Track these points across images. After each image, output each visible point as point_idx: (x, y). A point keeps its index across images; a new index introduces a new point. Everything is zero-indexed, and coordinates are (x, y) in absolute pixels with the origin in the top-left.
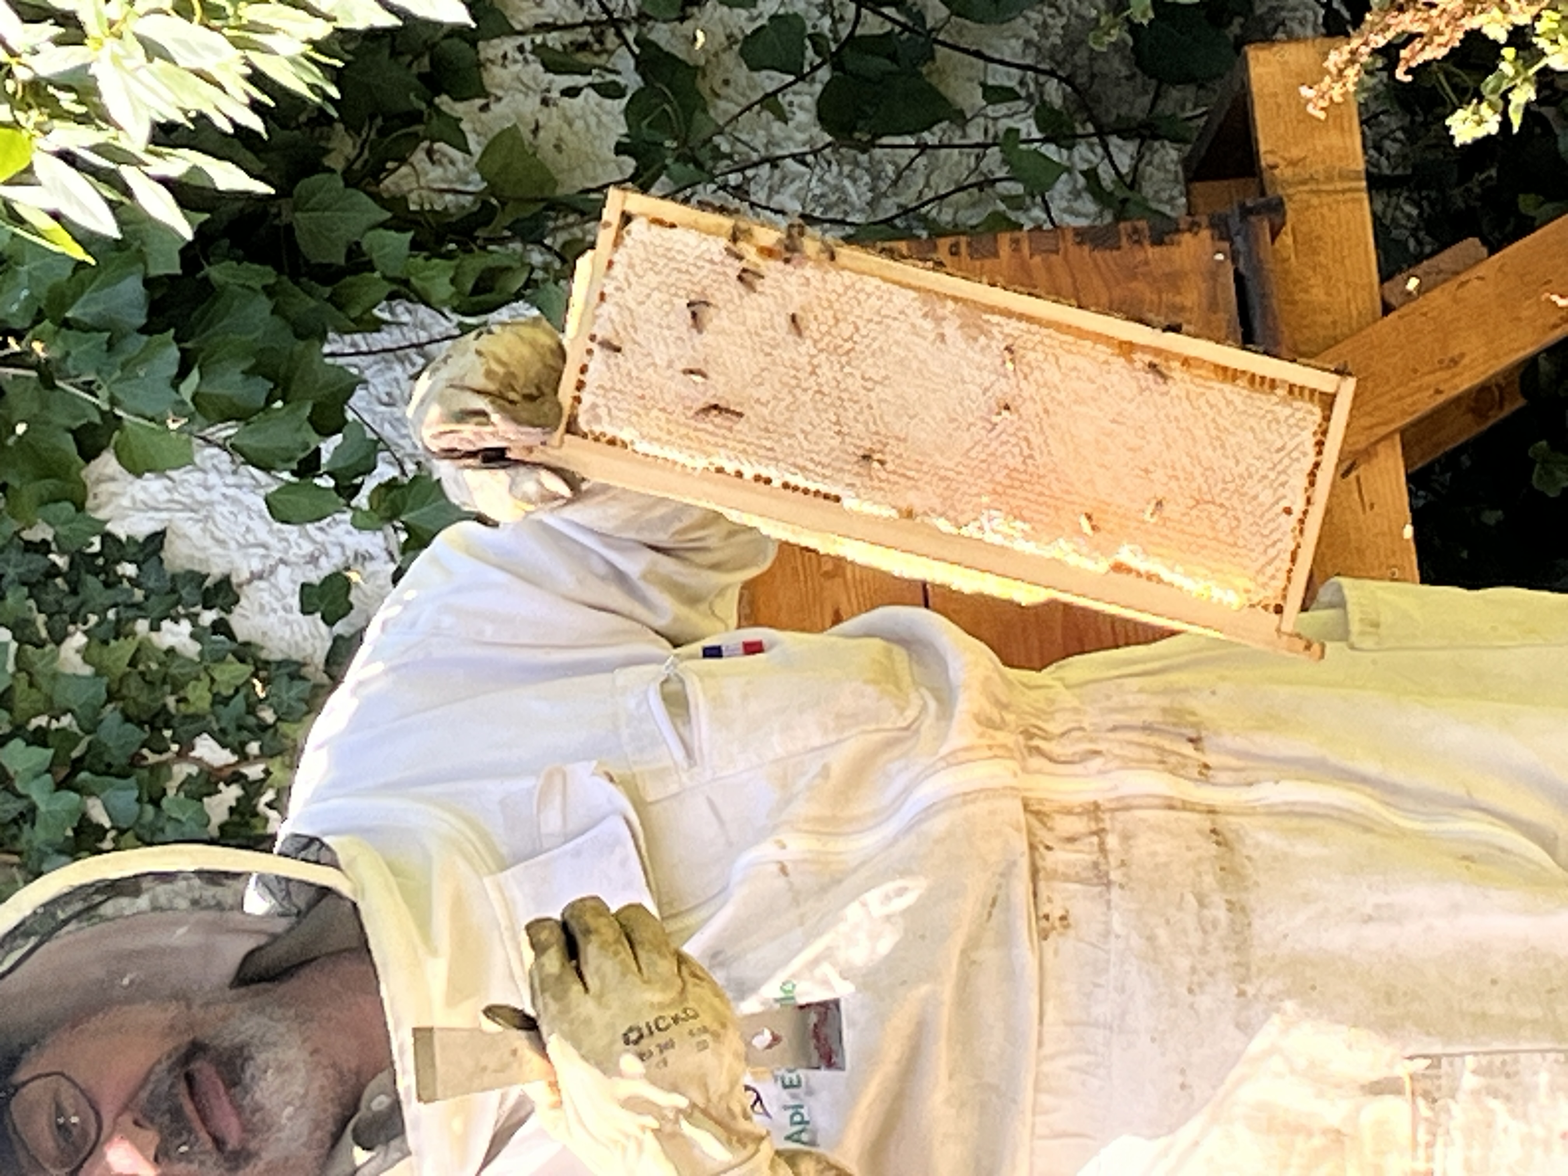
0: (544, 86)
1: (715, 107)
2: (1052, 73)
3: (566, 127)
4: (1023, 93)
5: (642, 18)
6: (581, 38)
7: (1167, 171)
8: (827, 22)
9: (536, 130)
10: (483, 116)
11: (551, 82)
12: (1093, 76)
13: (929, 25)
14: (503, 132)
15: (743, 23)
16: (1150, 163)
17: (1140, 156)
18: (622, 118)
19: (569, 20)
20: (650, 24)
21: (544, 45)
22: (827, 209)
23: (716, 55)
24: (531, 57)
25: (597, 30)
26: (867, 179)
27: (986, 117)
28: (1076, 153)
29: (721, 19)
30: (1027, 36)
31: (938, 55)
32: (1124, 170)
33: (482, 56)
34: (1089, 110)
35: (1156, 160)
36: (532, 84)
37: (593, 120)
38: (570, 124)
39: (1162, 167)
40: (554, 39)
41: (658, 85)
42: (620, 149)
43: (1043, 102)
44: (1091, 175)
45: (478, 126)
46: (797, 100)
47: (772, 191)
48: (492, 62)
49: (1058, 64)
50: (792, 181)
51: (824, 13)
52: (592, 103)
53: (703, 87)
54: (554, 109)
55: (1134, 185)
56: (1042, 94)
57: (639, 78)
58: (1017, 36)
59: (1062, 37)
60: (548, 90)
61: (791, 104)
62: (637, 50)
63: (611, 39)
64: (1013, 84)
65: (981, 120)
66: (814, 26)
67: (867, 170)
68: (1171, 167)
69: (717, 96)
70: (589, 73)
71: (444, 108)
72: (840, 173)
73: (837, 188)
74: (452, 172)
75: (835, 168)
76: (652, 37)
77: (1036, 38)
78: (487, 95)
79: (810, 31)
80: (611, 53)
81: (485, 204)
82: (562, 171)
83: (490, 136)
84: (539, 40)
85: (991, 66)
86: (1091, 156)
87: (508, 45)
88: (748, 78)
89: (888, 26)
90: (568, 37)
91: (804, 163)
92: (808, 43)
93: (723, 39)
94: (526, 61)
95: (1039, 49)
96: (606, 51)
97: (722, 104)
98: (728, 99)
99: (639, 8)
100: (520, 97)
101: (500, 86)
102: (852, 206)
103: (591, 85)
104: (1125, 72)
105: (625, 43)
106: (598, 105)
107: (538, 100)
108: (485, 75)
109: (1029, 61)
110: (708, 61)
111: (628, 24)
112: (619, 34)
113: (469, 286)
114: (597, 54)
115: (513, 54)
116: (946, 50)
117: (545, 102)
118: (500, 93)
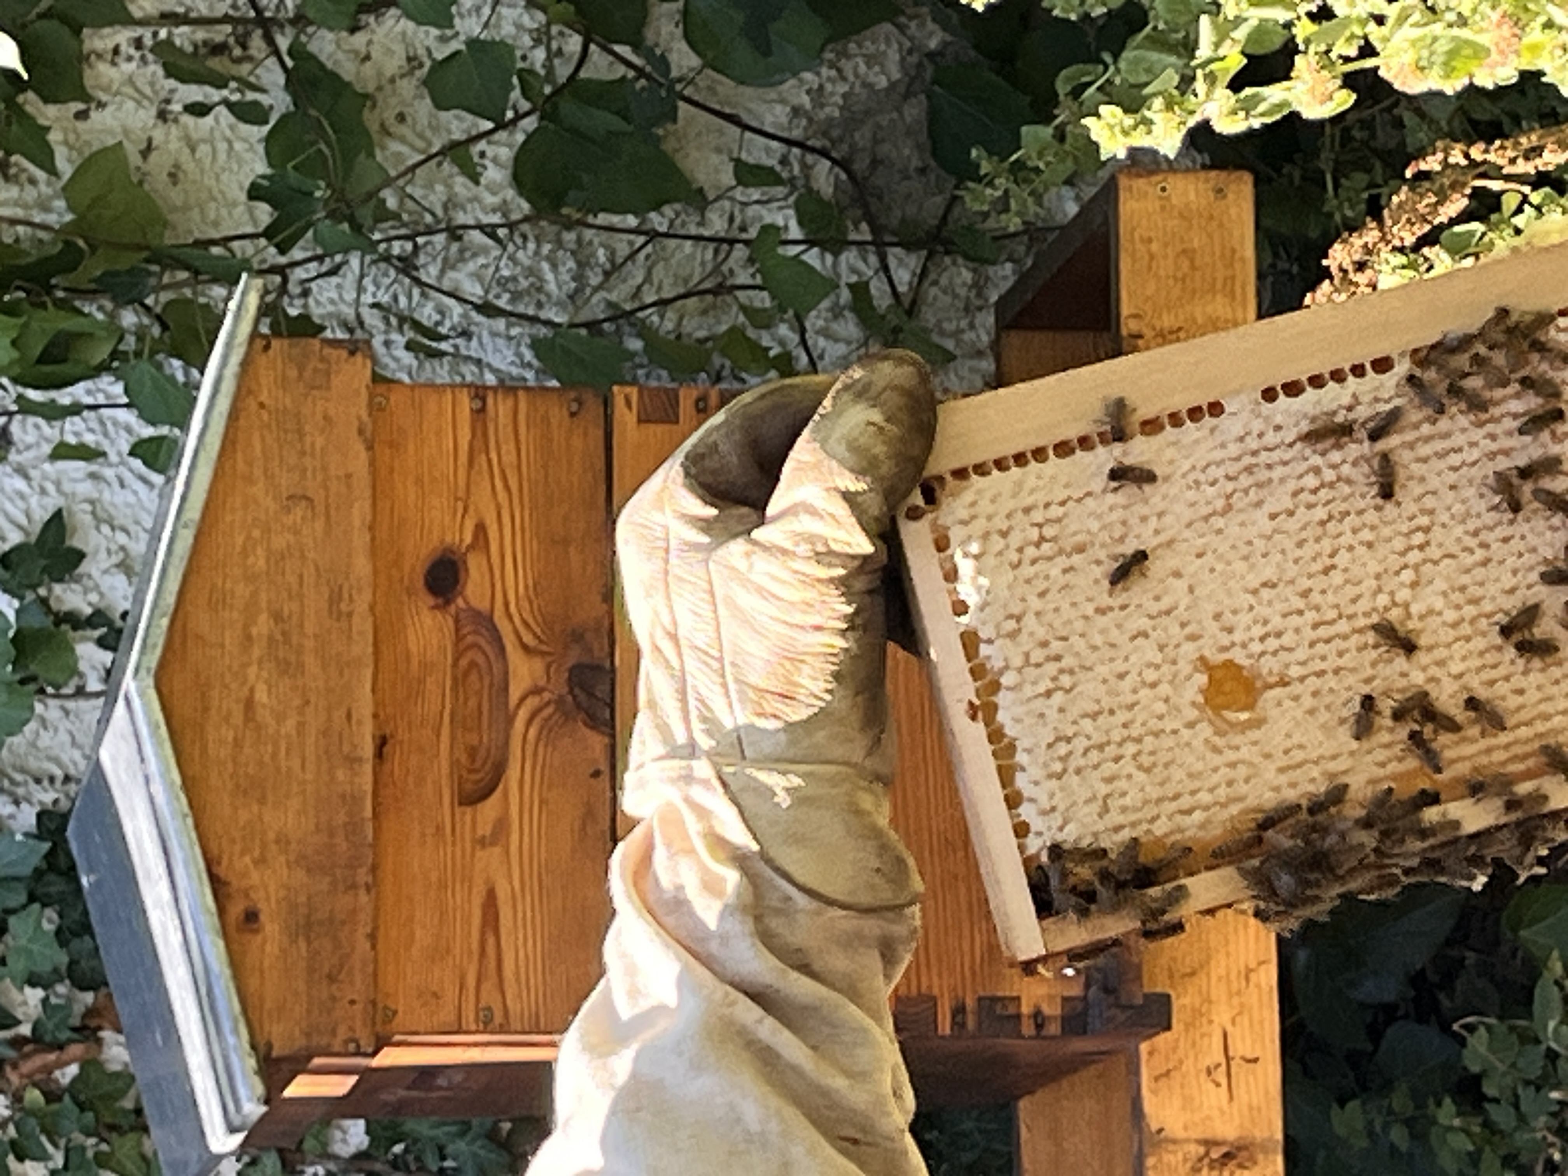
0: (163, 95)
1: (383, 148)
2: (823, 153)
3: (187, 151)
4: (785, 175)
5: (300, 20)
6: (219, 38)
7: (956, 296)
8: (539, 55)
9: (147, 151)
10: (81, 125)
11: (172, 91)
12: (875, 162)
13: (674, 73)
14: (105, 150)
15: (431, 42)
16: (935, 283)
17: (924, 274)
18: (261, 148)
19: (205, 11)
20: (310, 30)
21: (169, 42)
22: (516, 297)
23: (392, 80)
24: (150, 57)
25: (240, 29)
26: (571, 264)
27: (732, 199)
28: (843, 257)
29: (404, 34)
30: (796, 101)
31: (680, 113)
32: (902, 289)
33: (87, 46)
34: (866, 206)
35: (944, 281)
36: (148, 91)
37: (222, 146)
38: (193, 150)
39: (949, 290)
40: (183, 36)
41: (313, 112)
42: (255, 193)
43: (810, 190)
44: (860, 290)
45: (72, 137)
46: (490, 151)
47: (448, 265)
48: (99, 56)
49: (833, 142)
50: (475, 255)
51: (537, 42)
52: (223, 123)
53: (371, 120)
54: (174, 129)
55: (912, 311)
56: (807, 177)
57: (288, 99)
58: (783, 101)
59: (842, 108)
60: (168, 101)
61: (482, 155)
62: (290, 63)
63: (257, 43)
64: (772, 162)
65: (727, 204)
66: (524, 58)
67: (573, 253)
68: (963, 292)
69: (389, 134)
70: (225, 86)
71: (28, 108)
72: (537, 253)
73: (530, 272)
74: (30, 194)
75: (531, 246)
76: (313, 47)
77: (808, 105)
78: (86, 98)
79: (520, 65)
80: (258, 63)
81: (69, 244)
82: (174, 209)
83: (87, 154)
84: (163, 34)
85: (748, 135)
86: (861, 265)
87: (123, 36)
88: (431, 115)
89: (621, 70)
90: (201, 34)
91: (493, 236)
92: (515, 80)
93: (404, 62)
94: (143, 59)
95: (810, 120)
96: (250, 59)
97: (395, 146)
98: (403, 140)
99: (297, 7)
100: (130, 105)
101: (106, 89)
102: (549, 296)
103: (226, 102)
104: (915, 163)
105: (276, 52)
106: (232, 128)
107: (153, 112)
108: (87, 73)
109: (796, 134)
110: (380, 88)
111: (282, 26)
112: (269, 40)
113: (37, 351)
114: (238, 61)
115: (127, 49)
116: (692, 109)
117: (162, 116)
118: (104, 98)
